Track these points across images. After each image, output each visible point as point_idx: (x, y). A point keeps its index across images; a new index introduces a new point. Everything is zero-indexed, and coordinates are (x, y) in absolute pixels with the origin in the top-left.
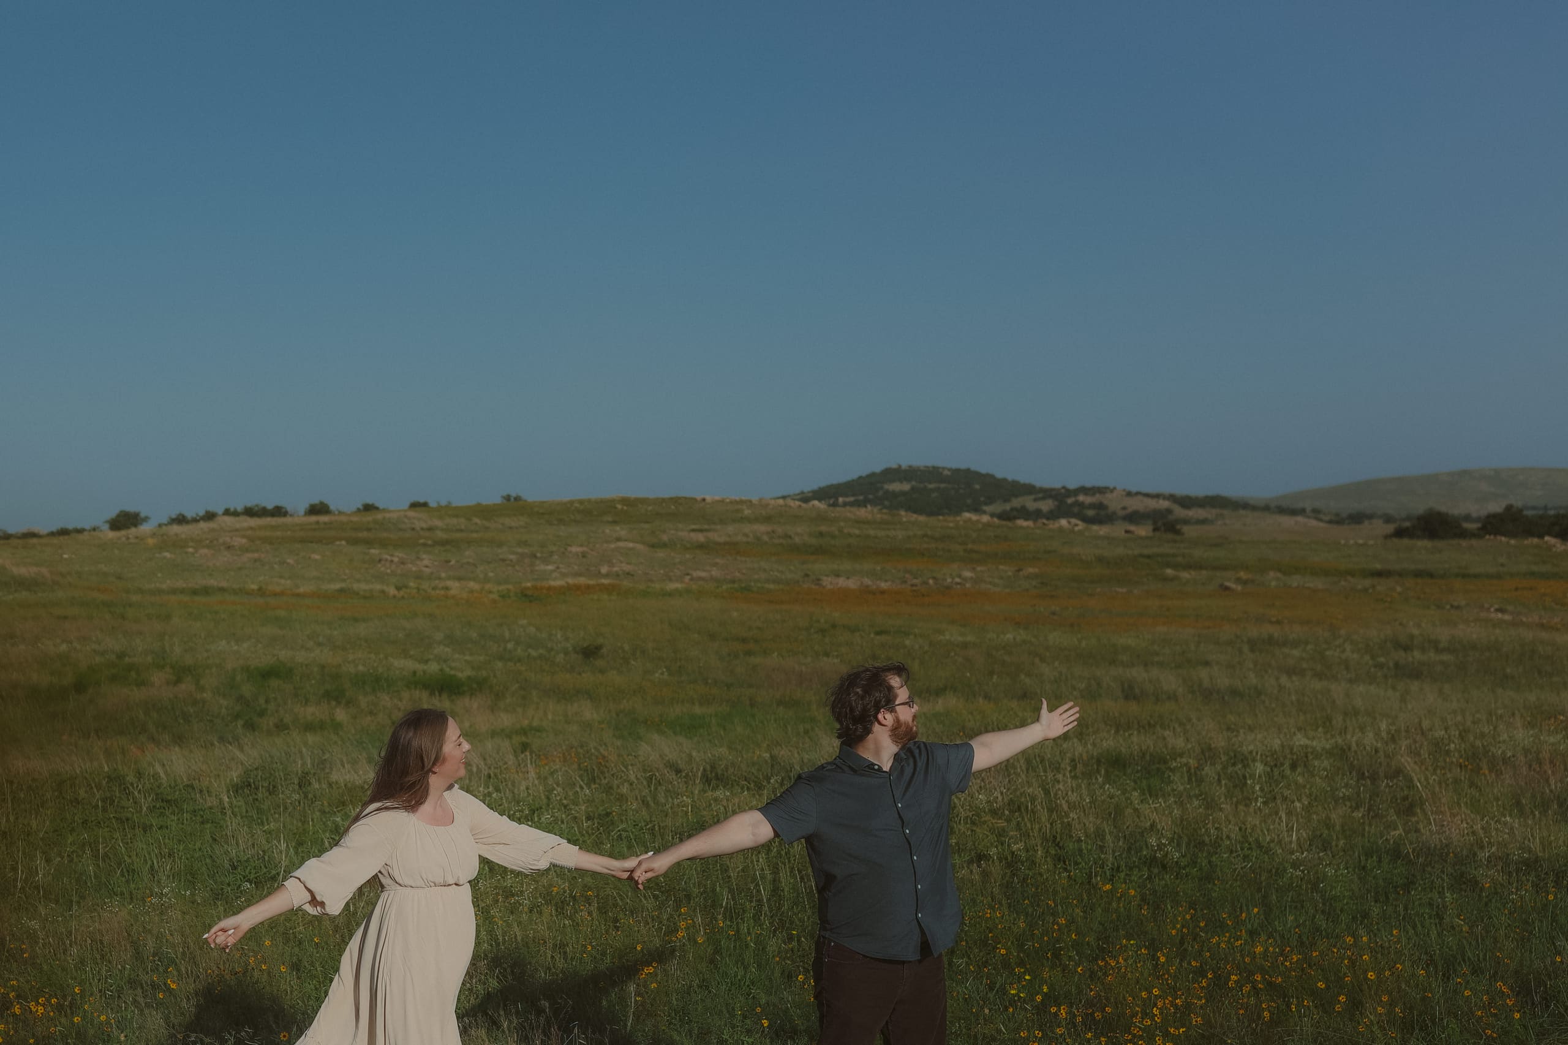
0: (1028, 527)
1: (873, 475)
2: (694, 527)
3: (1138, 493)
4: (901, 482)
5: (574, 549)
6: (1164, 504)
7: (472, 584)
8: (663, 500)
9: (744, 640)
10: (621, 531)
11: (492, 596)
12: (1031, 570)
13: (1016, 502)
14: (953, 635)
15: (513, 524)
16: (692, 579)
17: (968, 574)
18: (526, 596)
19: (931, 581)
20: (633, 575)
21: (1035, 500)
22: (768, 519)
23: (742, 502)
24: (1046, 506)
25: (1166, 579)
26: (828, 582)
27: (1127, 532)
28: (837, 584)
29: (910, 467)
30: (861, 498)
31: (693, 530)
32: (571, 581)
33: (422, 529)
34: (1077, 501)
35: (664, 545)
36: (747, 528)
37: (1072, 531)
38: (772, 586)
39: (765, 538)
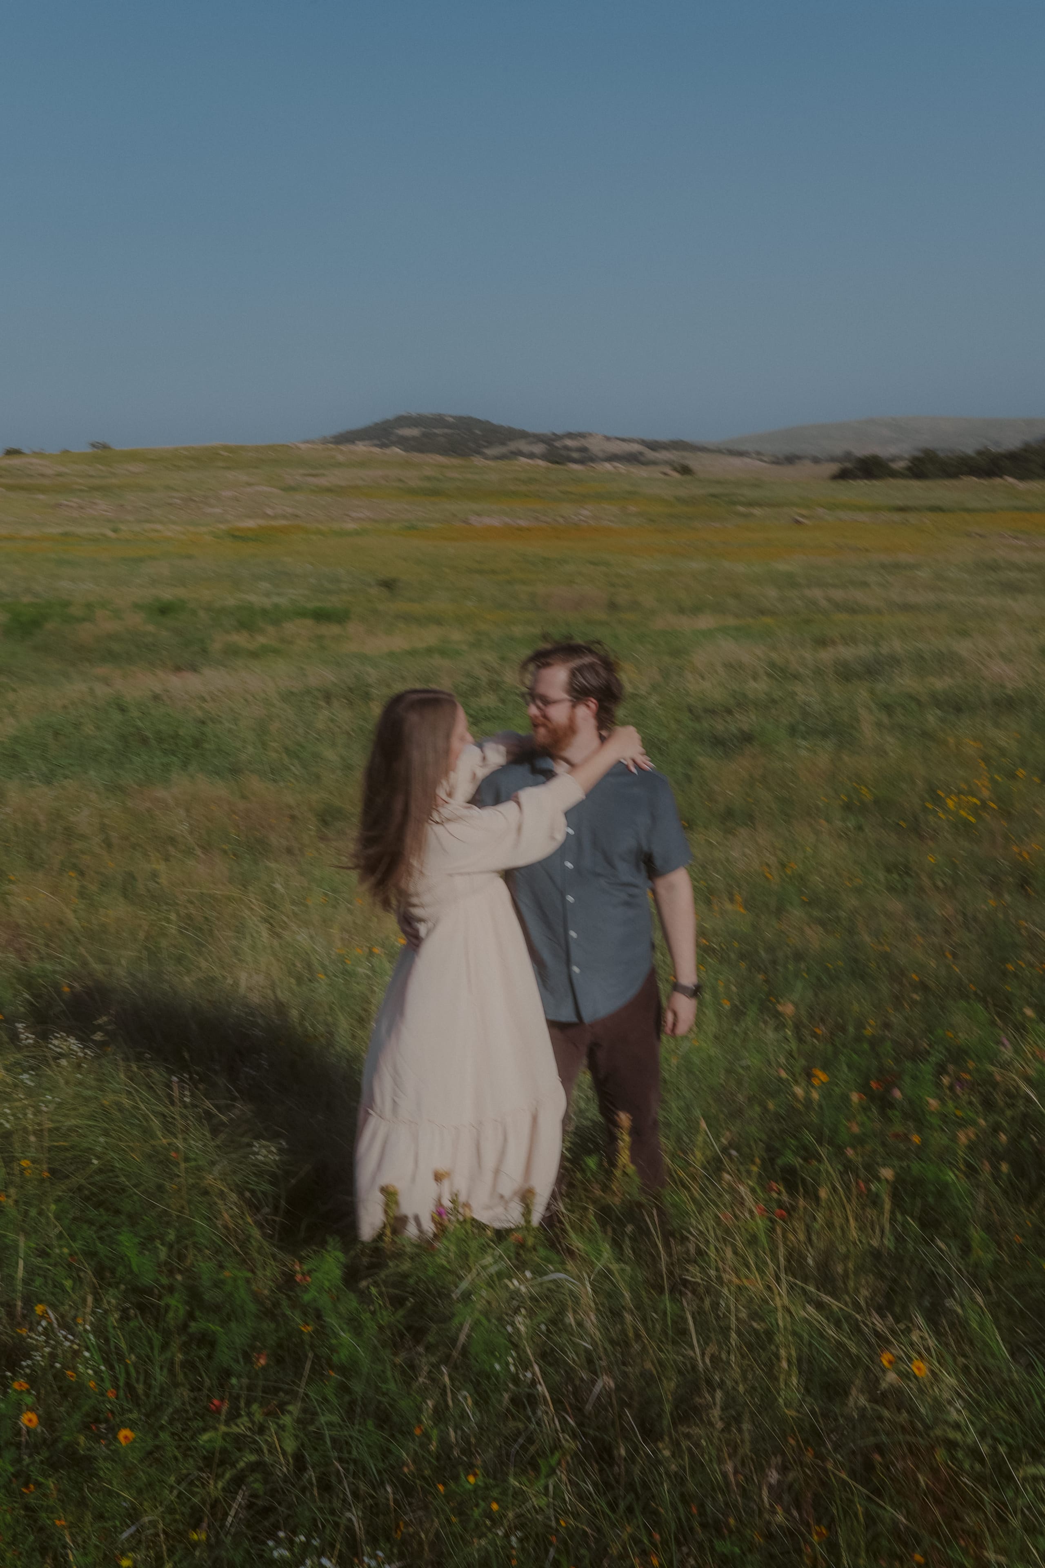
2: (303, 472)
4: (412, 428)
6: (636, 447)
12: (632, 508)
13: (513, 446)
21: (529, 443)
24: (539, 448)
25: (745, 516)
26: (475, 521)
28: (485, 522)
29: (418, 414)
31: (306, 475)
34: (563, 445)
38: (432, 525)
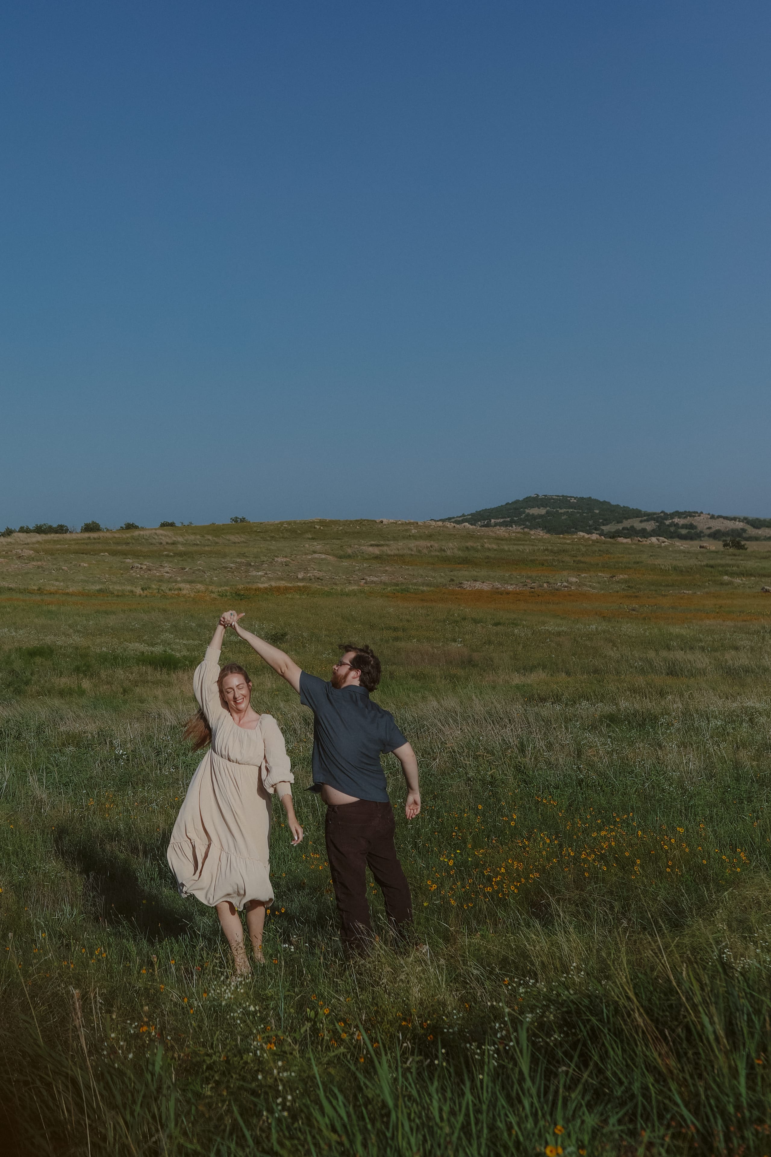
0: (627, 543)
1: (517, 502)
2: (373, 542)
3: (719, 517)
4: (539, 508)
5: (280, 560)
6: (740, 525)
7: (200, 587)
8: (351, 521)
9: (395, 629)
10: (318, 546)
11: (213, 595)
12: (621, 576)
13: (627, 523)
14: (551, 626)
15: (236, 540)
16: (366, 583)
17: (574, 580)
18: (239, 595)
19: (545, 585)
20: (322, 580)
21: (641, 522)
22: (430, 537)
23: (410, 524)
24: (650, 526)
25: (722, 584)
26: (467, 585)
27: (701, 547)
28: (475, 586)
29: (546, 496)
30: (508, 519)
31: (372, 545)
32: (273, 584)
33: (167, 543)
34: (673, 522)
35: (349, 557)
36: (412, 544)
37: (660, 547)
38: (425, 588)
39: (425, 551)
